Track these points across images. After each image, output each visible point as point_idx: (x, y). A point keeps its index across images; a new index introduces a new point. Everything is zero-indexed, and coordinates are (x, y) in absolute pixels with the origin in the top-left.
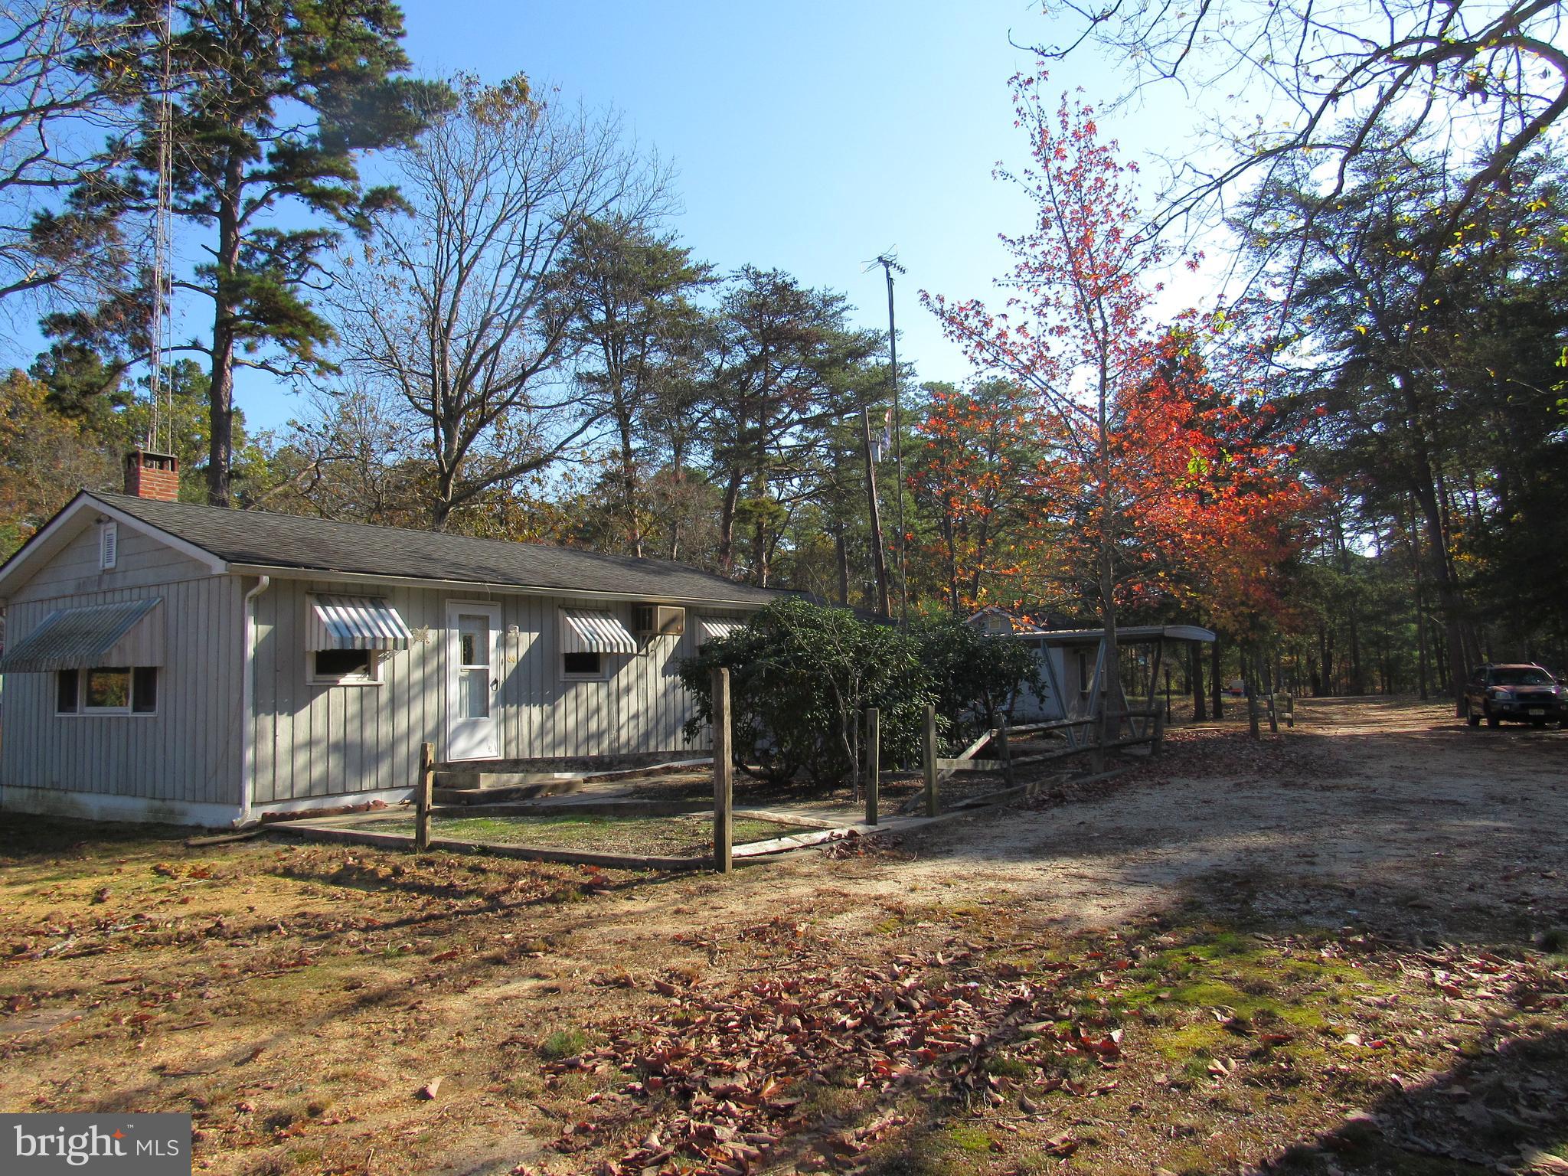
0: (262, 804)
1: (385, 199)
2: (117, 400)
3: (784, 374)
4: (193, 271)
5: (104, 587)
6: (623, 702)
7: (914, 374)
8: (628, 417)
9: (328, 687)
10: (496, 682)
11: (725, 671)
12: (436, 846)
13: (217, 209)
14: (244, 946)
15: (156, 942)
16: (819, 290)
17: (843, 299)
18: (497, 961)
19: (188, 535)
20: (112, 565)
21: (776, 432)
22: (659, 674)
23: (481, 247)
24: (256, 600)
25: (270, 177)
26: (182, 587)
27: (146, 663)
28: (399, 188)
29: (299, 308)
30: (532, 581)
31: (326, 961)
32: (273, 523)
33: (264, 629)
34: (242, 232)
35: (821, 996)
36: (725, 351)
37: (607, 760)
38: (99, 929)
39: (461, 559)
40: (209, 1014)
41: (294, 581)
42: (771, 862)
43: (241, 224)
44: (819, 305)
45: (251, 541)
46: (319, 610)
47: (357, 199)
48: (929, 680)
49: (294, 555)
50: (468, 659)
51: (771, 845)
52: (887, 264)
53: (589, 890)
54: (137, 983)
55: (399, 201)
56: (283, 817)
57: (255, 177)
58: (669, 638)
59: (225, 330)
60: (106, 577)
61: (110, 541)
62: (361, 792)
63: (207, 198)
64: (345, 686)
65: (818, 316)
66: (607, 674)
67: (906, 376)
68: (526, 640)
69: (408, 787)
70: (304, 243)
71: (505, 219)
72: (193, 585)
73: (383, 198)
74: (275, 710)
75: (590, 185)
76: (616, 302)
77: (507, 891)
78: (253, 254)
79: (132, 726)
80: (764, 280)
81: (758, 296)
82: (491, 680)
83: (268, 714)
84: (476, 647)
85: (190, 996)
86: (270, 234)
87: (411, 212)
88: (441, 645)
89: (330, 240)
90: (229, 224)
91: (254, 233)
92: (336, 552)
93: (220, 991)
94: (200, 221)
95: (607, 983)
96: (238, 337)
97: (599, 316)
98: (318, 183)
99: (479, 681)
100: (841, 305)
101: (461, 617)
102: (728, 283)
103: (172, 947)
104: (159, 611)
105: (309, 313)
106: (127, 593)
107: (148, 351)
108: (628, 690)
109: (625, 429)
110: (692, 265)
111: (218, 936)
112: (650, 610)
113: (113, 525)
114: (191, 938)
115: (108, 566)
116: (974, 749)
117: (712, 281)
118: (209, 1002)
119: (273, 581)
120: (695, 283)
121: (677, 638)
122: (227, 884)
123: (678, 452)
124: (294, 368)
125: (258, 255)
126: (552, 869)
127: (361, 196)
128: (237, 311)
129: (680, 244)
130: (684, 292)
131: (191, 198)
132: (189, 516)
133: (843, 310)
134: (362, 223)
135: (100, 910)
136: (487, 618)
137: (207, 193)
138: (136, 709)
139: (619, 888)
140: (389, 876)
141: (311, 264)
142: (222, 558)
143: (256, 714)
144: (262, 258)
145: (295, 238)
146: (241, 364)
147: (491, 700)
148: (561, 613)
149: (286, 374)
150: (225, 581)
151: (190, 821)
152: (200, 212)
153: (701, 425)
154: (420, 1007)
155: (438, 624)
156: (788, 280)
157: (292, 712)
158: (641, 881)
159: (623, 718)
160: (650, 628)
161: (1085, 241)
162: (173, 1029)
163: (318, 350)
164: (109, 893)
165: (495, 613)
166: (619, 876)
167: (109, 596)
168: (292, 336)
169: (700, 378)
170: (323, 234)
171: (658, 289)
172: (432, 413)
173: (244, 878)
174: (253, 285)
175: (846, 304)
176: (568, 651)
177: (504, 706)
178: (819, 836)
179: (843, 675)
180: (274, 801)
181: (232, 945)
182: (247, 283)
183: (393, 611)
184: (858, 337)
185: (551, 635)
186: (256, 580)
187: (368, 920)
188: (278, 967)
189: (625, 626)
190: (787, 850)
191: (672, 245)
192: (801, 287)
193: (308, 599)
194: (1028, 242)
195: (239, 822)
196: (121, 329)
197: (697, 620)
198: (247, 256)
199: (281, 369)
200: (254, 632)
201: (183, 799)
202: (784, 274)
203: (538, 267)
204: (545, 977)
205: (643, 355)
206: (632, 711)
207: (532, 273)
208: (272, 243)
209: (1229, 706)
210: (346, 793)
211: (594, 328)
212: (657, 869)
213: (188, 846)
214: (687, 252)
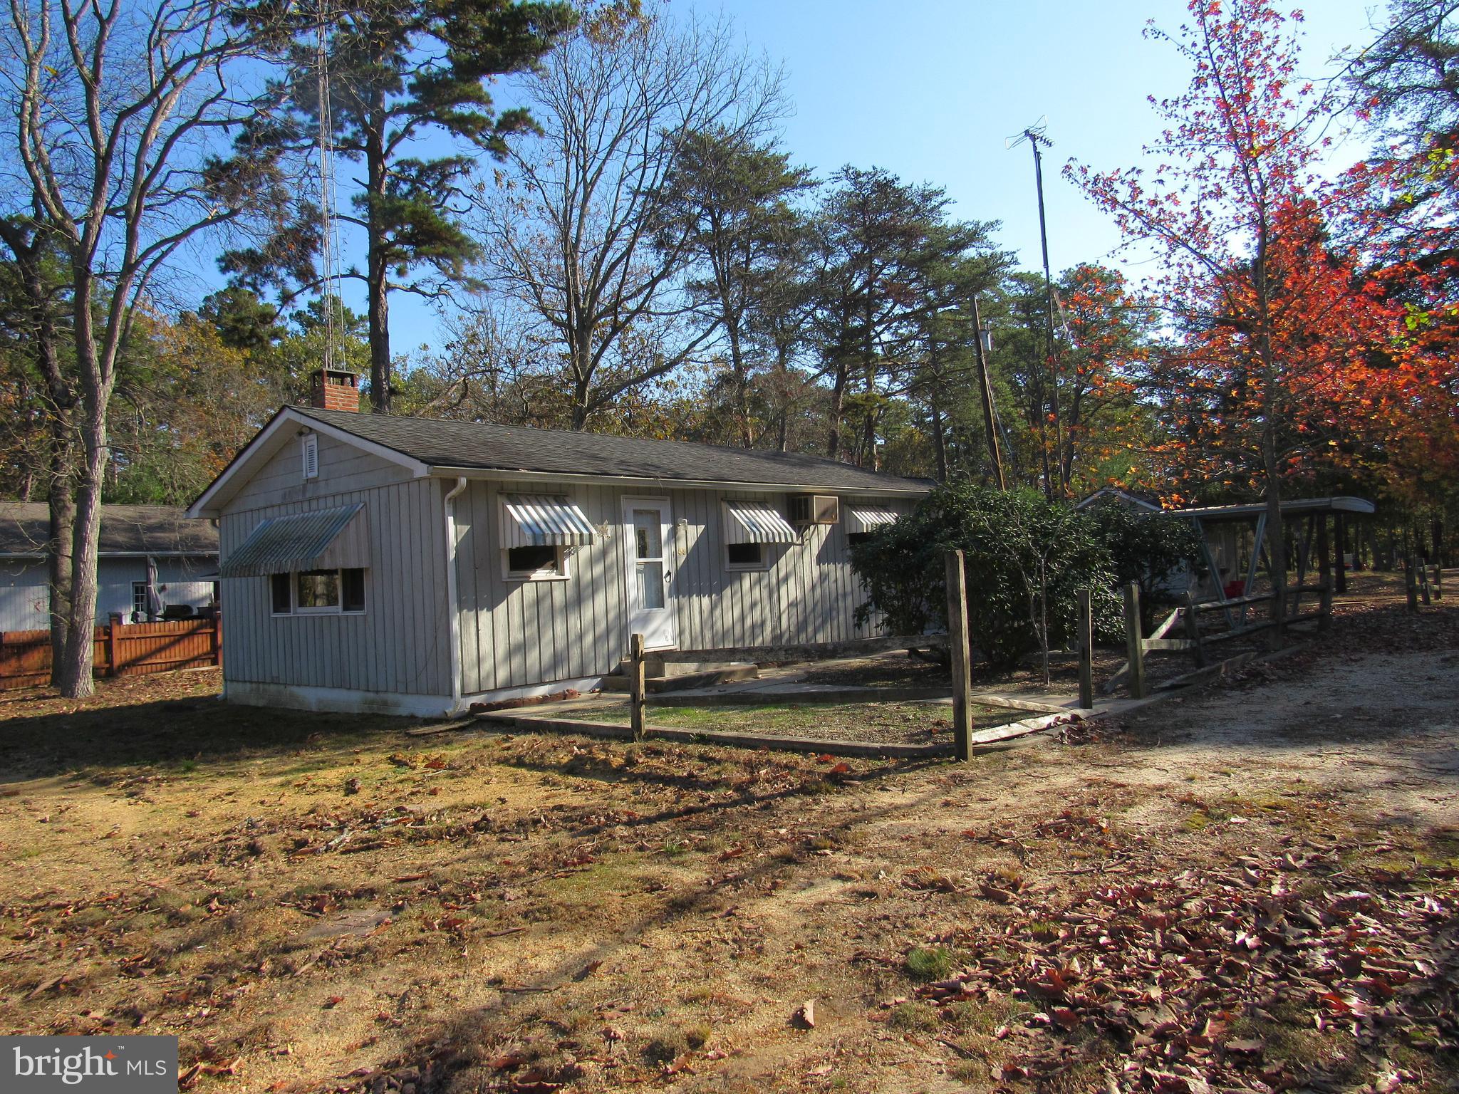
0: (470, 694)
1: (517, 120)
2: (275, 335)
3: (885, 271)
4: (350, 202)
5: (309, 495)
6: (783, 590)
7: (1016, 263)
8: (737, 320)
9: (521, 584)
10: (669, 573)
11: (959, 553)
12: (652, 735)
13: (364, 144)
14: (516, 841)
15: (428, 836)
16: (919, 184)
17: (941, 192)
18: (787, 860)
19: (388, 441)
20: (315, 474)
21: (879, 329)
22: (814, 563)
23: (604, 161)
24: (454, 501)
25: (410, 109)
26: (383, 492)
27: (353, 564)
28: (529, 110)
29: (448, 228)
30: (697, 475)
31: (609, 858)
32: (454, 429)
33: (465, 528)
34: (388, 163)
35: (1187, 906)
36: (828, 252)
37: (830, 647)
38: (366, 821)
39: (627, 457)
40: (519, 919)
41: (486, 482)
42: (1008, 748)
43: (386, 156)
44: (917, 201)
45: (443, 446)
46: (510, 507)
47: (490, 124)
48: (1106, 560)
49: (482, 456)
50: (642, 552)
51: (1002, 732)
52: (1033, 138)
53: (838, 780)
54: (431, 882)
55: (529, 122)
56: (491, 707)
57: (398, 110)
58: (821, 527)
59: (379, 256)
60: (310, 486)
61: (311, 452)
62: (555, 681)
63: (355, 134)
64: (536, 582)
65: (917, 210)
66: (768, 564)
67: (1007, 265)
68: (691, 533)
69: (596, 676)
70: (441, 171)
71: (624, 134)
72: (393, 490)
73: (516, 121)
74: (477, 606)
75: (704, 94)
76: (722, 210)
77: (753, 781)
78: (398, 184)
79: (343, 624)
80: (863, 179)
81: (857, 196)
82: (665, 572)
83: (470, 610)
84: (650, 541)
85: (489, 897)
86: (411, 164)
87: (540, 133)
88: (618, 539)
89: (464, 165)
90: (376, 157)
91: (399, 163)
92: (517, 454)
93: (518, 892)
94: (350, 157)
95: (924, 887)
96: (392, 263)
97: (706, 225)
98: (457, 109)
99: (653, 573)
100: (940, 199)
101: (635, 512)
102: (828, 185)
103: (446, 842)
104: (362, 516)
105: (458, 234)
106: (330, 500)
107: (312, 281)
108: (786, 578)
109: (734, 334)
110: (791, 170)
111: (486, 829)
112: (806, 501)
113: (314, 437)
114: (461, 832)
115: (311, 475)
116: (1164, 629)
117: (811, 184)
118: (512, 904)
119: (469, 482)
120: (795, 187)
121: (829, 527)
122: (467, 774)
123: (782, 354)
124: (440, 289)
125: (402, 185)
126: (784, 758)
127: (494, 120)
128: (390, 236)
129: (780, 150)
130: (784, 197)
131: (340, 135)
132: (381, 425)
133: (942, 204)
134: (497, 145)
135: (357, 801)
136: (658, 512)
137: (355, 129)
138: (345, 608)
139: (864, 778)
140: (622, 766)
141: (450, 191)
142: (422, 461)
143: (460, 611)
144: (405, 187)
145: (433, 167)
146: (394, 288)
147: (666, 590)
148: (724, 505)
149: (432, 296)
150: (424, 484)
151: (403, 711)
152: (349, 148)
153: (803, 326)
154: (737, 912)
155: (617, 520)
156: (890, 177)
157: (491, 608)
158: (884, 771)
159: (784, 605)
160: (807, 517)
161: (1243, 98)
162: (490, 935)
163: (468, 270)
164: (359, 784)
165: (665, 508)
166: (860, 766)
167: (314, 504)
168: (445, 255)
169: (799, 280)
170: (460, 161)
171: (759, 195)
172: (567, 325)
173: (481, 768)
174: (408, 210)
175: (944, 198)
176: (733, 542)
177: (677, 597)
178: (1045, 721)
179: (1026, 555)
180: (480, 692)
181: (503, 840)
182: (402, 208)
183: (576, 508)
184: (959, 229)
185: (716, 528)
186: (454, 483)
187: (629, 814)
188: (564, 865)
189: (783, 517)
190: (1017, 736)
191: (772, 151)
192: (899, 185)
193: (500, 499)
194: (1181, 104)
195: (450, 711)
196: (287, 264)
197: (846, 508)
198: (393, 187)
199: (428, 291)
200: (454, 531)
201: (396, 691)
202: (884, 171)
203: (647, 183)
204: (849, 879)
205: (748, 262)
206: (792, 597)
207: (642, 189)
208: (414, 173)
209: (1352, 580)
210: (542, 683)
211: (701, 238)
212: (895, 757)
213: (408, 735)
214: (786, 158)
